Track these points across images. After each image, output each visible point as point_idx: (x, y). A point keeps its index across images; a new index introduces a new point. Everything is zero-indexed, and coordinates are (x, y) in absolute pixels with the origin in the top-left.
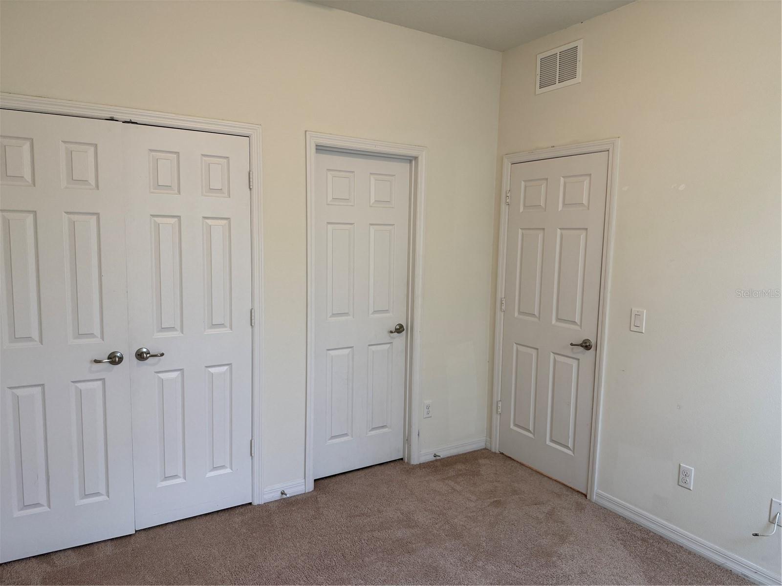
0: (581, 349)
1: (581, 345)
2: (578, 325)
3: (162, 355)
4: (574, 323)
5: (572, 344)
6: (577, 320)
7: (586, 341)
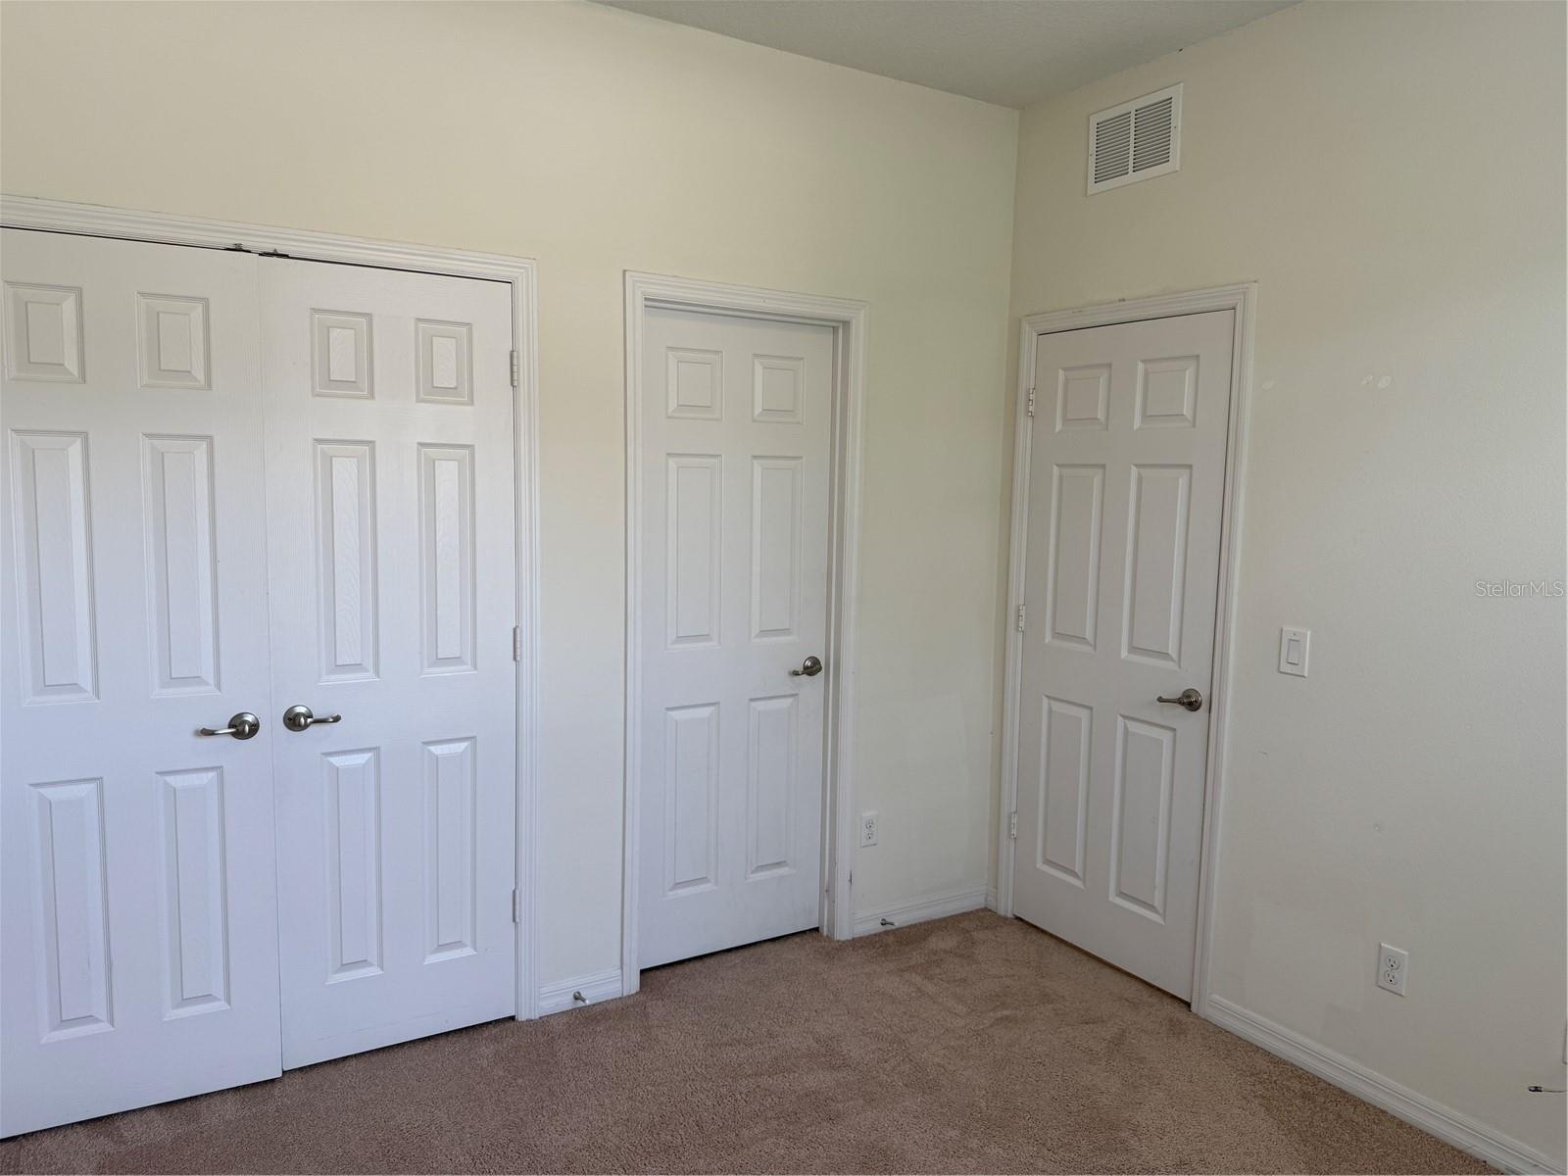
0: (1181, 709)
1: (1179, 702)
2: (1173, 660)
3: (337, 719)
4: (1165, 655)
5: (1160, 700)
6: (1172, 651)
7: (1187, 694)
